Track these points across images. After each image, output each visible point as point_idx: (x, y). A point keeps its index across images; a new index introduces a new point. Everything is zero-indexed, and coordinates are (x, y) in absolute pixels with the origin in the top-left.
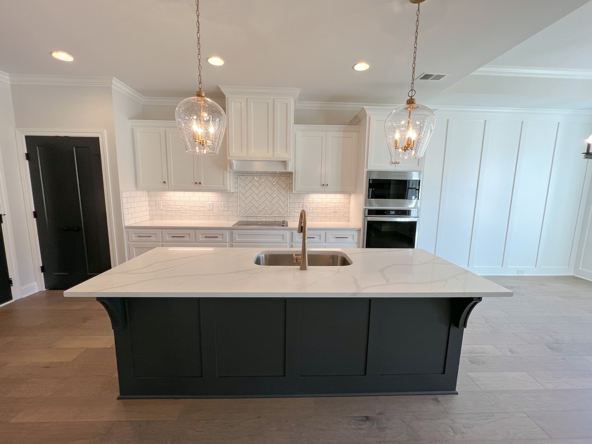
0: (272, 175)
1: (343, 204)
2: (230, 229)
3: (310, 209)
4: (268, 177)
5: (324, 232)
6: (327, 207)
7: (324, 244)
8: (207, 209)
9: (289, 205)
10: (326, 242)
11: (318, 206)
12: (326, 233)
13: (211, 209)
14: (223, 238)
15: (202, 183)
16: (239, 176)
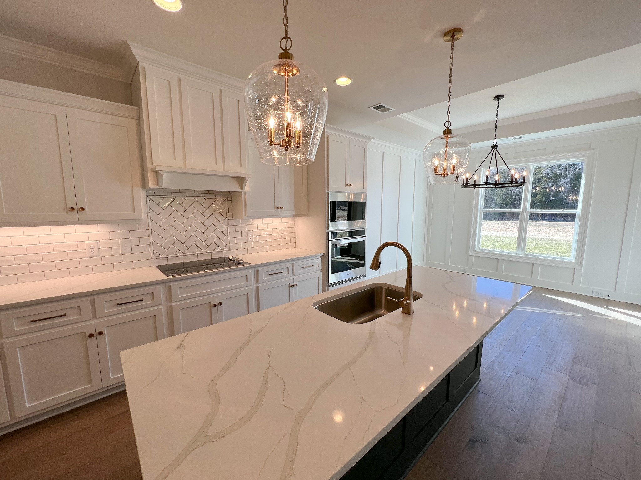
0: (203, 195)
1: (289, 229)
2: (165, 283)
3: (256, 238)
4: (198, 198)
5: (291, 263)
6: (274, 233)
7: (292, 277)
8: (87, 256)
9: (229, 236)
10: (293, 274)
11: (264, 233)
12: (293, 264)
13: (96, 253)
14: (153, 299)
15: (86, 208)
16: (149, 196)
